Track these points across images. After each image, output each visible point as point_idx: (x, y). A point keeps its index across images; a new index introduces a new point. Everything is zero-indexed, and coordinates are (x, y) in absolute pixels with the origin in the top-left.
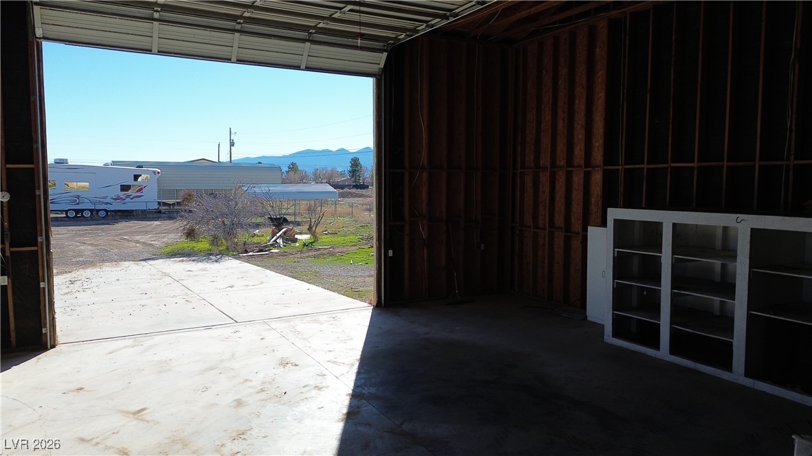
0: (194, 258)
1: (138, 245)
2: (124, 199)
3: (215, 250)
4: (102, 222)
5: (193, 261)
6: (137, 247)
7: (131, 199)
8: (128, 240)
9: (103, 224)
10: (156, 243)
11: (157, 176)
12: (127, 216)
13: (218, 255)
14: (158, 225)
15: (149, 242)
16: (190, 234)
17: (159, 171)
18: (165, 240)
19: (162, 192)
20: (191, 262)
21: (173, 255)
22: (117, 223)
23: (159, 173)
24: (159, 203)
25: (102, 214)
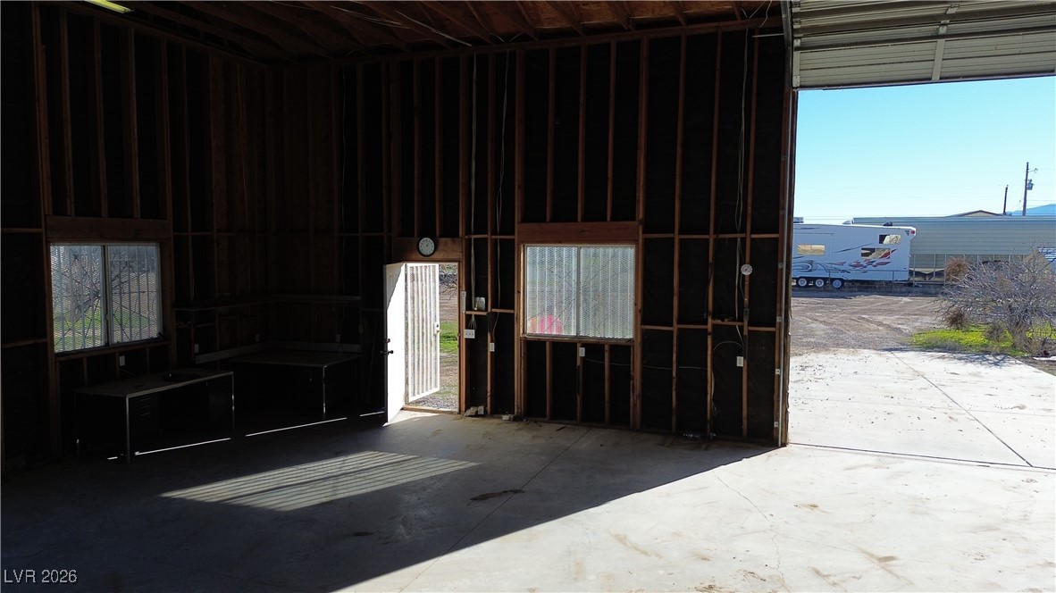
0: (961, 355)
1: (880, 328)
2: (865, 267)
3: (995, 347)
4: (837, 294)
5: (960, 359)
6: (878, 330)
7: (874, 266)
8: (867, 320)
9: (837, 297)
10: (905, 327)
11: (911, 236)
12: (867, 288)
13: (999, 355)
14: (908, 303)
15: (895, 326)
16: (957, 320)
17: (915, 229)
18: (917, 324)
19: (916, 258)
20: (956, 361)
21: (928, 347)
22: (855, 296)
23: (913, 232)
24: (911, 273)
25: (837, 284)
